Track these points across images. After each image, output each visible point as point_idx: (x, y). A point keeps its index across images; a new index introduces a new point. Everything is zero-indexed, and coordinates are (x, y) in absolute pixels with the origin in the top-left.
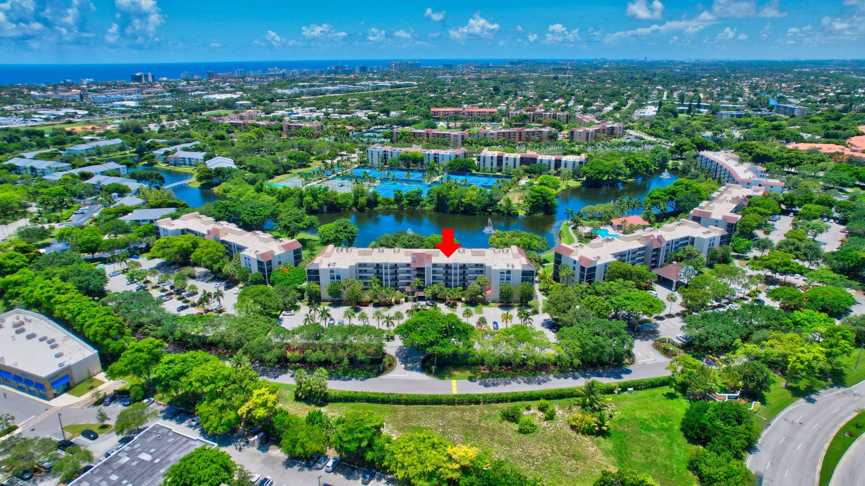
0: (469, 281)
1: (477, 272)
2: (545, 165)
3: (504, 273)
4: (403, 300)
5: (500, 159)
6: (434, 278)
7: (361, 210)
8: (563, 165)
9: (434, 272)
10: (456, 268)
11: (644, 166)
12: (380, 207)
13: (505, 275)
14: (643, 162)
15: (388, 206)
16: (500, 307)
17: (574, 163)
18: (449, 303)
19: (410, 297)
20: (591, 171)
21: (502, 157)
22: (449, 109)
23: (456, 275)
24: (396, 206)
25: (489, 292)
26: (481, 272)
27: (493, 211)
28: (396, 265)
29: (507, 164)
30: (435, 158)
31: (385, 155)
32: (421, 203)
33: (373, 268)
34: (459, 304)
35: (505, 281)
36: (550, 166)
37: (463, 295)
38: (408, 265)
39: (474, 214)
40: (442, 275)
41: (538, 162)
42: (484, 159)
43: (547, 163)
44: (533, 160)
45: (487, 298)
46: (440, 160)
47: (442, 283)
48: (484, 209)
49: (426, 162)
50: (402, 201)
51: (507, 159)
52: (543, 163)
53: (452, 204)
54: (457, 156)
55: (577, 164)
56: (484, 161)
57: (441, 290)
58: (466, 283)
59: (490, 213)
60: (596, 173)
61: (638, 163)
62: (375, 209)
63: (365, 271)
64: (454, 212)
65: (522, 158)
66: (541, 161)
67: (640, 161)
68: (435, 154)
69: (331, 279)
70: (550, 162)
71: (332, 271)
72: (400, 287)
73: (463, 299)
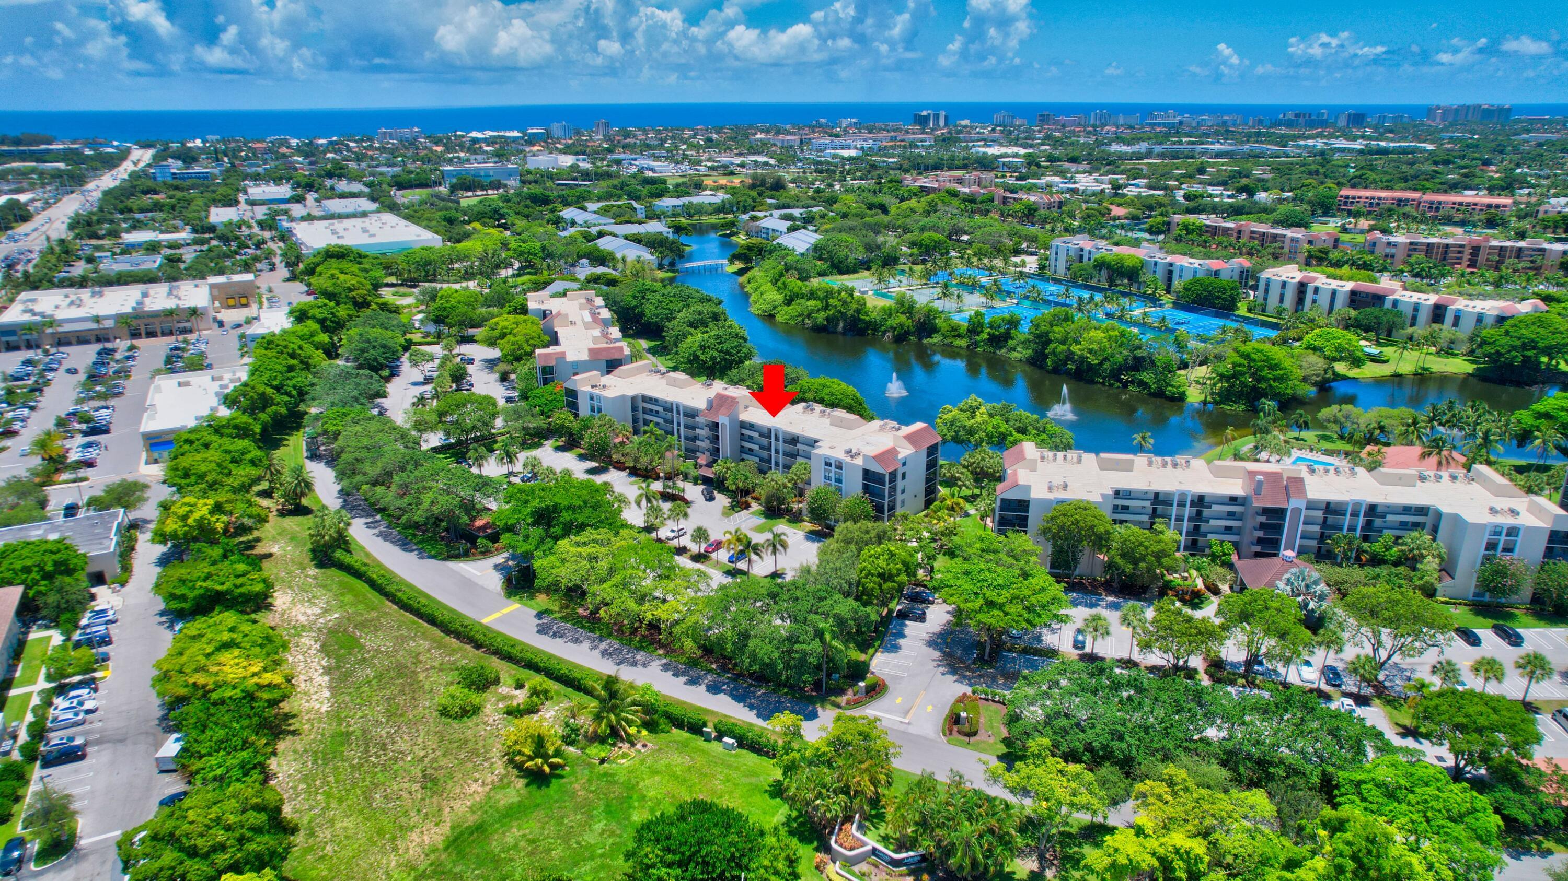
2: (1399, 314)
3: (831, 465)
5: (1302, 287)
7: (901, 337)
8: (1449, 318)
12: (936, 339)
13: (833, 469)
15: (949, 340)
16: (811, 532)
17: (1480, 318)
21: (1310, 286)
22: (1383, 194)
23: (777, 452)
24: (963, 343)
27: (1132, 382)
29: (1314, 301)
30: (1169, 272)
31: (1081, 257)
32: (1010, 342)
34: (754, 507)
36: (1414, 318)
38: (704, 414)
39: (1093, 382)
40: (757, 447)
41: (1388, 305)
42: (1267, 285)
43: (1409, 312)
44: (1378, 299)
46: (1176, 276)
48: (1116, 374)
49: (1142, 277)
50: (978, 334)
51: (1316, 290)
52: (1400, 308)
53: (1054, 353)
56: (1267, 291)
59: (1125, 385)
60: (1514, 348)
62: (925, 341)
63: (650, 410)
64: (1056, 371)
65: (1353, 293)
66: (1395, 303)
68: (1172, 265)
69: (590, 410)
70: (1416, 308)
71: (595, 398)
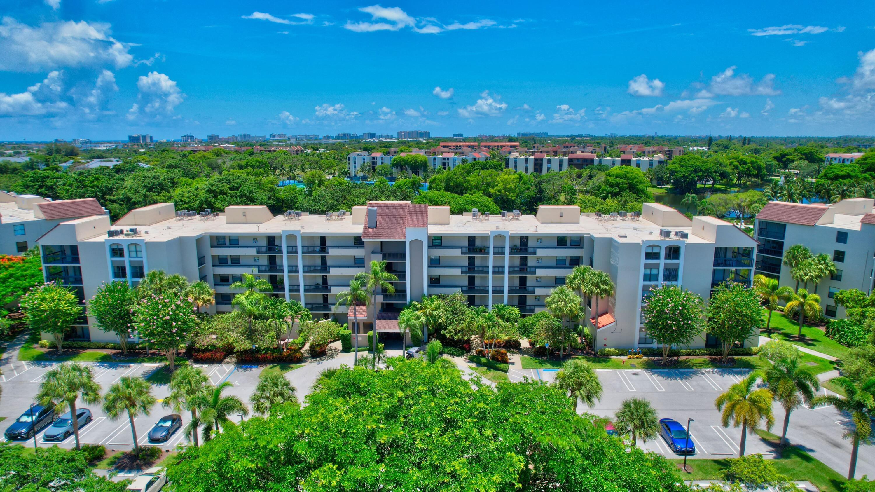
0: (539, 292)
1: (560, 263)
2: (607, 166)
3: (656, 256)
4: (338, 345)
5: (538, 162)
6: (434, 281)
8: (633, 166)
9: (434, 263)
10: (499, 251)
11: (754, 168)
13: (662, 261)
14: (752, 163)
16: (650, 366)
17: (651, 163)
18: (481, 353)
19: (362, 337)
20: (683, 169)
21: (541, 160)
22: (461, 144)
23: (499, 271)
25: (604, 320)
26: (575, 262)
28: (323, 239)
30: (444, 164)
31: (374, 163)
33: (253, 252)
34: (515, 358)
35: (661, 282)
37: (526, 331)
38: (358, 241)
40: (457, 272)
43: (610, 165)
44: (588, 162)
45: (599, 342)
46: (451, 165)
47: (457, 294)
49: (430, 168)
51: (549, 162)
54: (475, 159)
55: (655, 165)
57: (455, 314)
58: (530, 300)
60: (692, 172)
61: (745, 163)
63: (236, 261)
65: (570, 160)
67: (748, 161)
68: (444, 159)
69: (116, 275)
71: (117, 251)
72: (334, 309)
73: (525, 343)
